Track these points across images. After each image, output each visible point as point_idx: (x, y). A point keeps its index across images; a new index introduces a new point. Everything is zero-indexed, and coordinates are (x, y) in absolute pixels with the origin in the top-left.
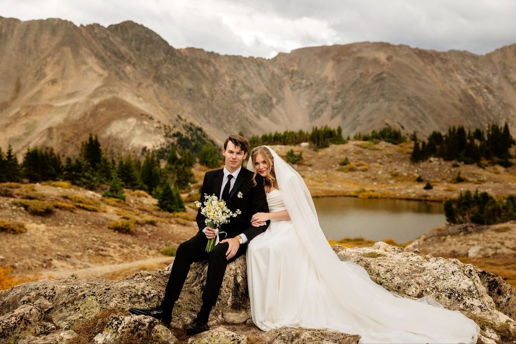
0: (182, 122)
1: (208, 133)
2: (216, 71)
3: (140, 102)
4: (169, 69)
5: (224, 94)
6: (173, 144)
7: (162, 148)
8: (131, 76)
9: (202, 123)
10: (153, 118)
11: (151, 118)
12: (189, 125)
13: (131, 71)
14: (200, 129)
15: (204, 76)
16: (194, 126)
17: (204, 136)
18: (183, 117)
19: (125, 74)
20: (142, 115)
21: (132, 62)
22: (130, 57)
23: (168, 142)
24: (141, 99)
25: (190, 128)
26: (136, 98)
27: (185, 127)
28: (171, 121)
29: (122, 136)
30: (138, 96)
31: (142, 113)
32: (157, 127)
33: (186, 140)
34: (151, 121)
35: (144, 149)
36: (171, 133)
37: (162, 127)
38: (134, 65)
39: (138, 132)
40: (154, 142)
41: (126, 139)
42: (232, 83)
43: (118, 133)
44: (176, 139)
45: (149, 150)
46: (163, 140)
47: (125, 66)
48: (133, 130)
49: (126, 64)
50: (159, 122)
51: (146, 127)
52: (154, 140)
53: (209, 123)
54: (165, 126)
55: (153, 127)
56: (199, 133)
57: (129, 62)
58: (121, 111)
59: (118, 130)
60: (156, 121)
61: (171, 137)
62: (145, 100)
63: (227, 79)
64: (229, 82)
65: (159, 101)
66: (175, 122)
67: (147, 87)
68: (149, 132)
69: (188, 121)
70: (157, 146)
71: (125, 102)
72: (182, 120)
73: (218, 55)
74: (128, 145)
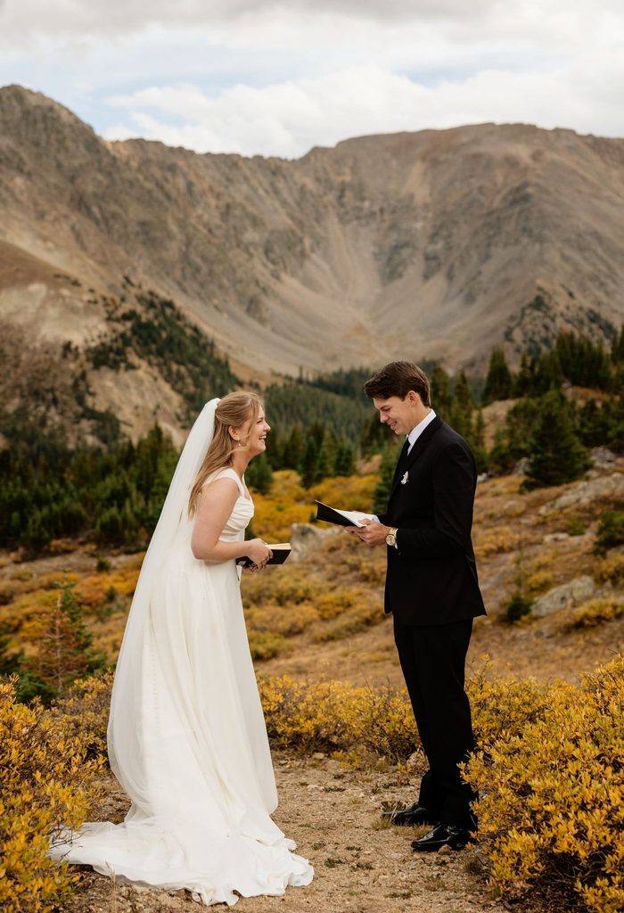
0: (134, 291)
1: (185, 312)
2: (190, 185)
3: (49, 250)
4: (100, 182)
5: (210, 231)
6: (123, 336)
7: (103, 344)
8: (24, 198)
9: (172, 292)
10: (80, 282)
11: (76, 283)
12: (148, 297)
13: (23, 187)
14: (170, 304)
15: (168, 196)
16: (157, 297)
17: (179, 317)
18: (134, 280)
19: (12, 194)
20: (57, 276)
21: (26, 169)
22: (21, 159)
23: (114, 331)
24: (50, 245)
25: (150, 302)
26: (39, 242)
27: (140, 299)
28: (111, 287)
29: (20, 320)
30: (45, 239)
31: (56, 272)
32: (89, 302)
33: (148, 325)
34: (76, 288)
35: (67, 347)
36: (119, 313)
37: (100, 300)
38: (29, 175)
39: (52, 312)
40: (85, 332)
41: (29, 326)
42: (223, 209)
43: (11, 314)
44: (129, 324)
45: (77, 348)
46: (103, 327)
47: (12, 179)
48: (42, 307)
49: (13, 173)
50: (92, 291)
51: (67, 300)
52: (86, 327)
53: (184, 291)
54: (104, 299)
55: (81, 300)
56: (168, 311)
57: (20, 170)
58: (14, 268)
59: (11, 308)
60: (86, 288)
61: (118, 320)
62: (57, 247)
63: (213, 202)
64: (217, 207)
65: (84, 248)
66: (122, 291)
67: (56, 220)
68: (74, 310)
69: (146, 288)
70: (93, 340)
71: (19, 250)
72: (132, 285)
73: (192, 153)
74: (34, 339)
